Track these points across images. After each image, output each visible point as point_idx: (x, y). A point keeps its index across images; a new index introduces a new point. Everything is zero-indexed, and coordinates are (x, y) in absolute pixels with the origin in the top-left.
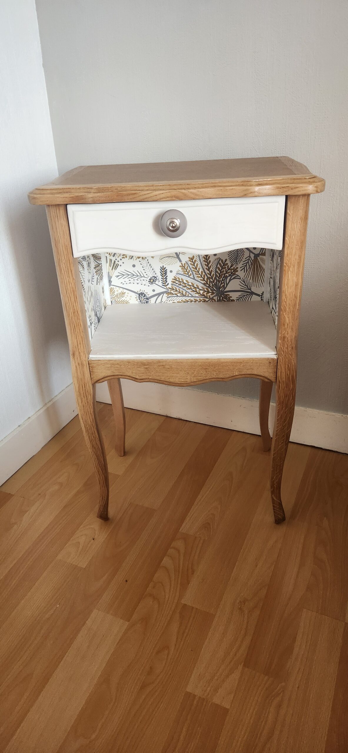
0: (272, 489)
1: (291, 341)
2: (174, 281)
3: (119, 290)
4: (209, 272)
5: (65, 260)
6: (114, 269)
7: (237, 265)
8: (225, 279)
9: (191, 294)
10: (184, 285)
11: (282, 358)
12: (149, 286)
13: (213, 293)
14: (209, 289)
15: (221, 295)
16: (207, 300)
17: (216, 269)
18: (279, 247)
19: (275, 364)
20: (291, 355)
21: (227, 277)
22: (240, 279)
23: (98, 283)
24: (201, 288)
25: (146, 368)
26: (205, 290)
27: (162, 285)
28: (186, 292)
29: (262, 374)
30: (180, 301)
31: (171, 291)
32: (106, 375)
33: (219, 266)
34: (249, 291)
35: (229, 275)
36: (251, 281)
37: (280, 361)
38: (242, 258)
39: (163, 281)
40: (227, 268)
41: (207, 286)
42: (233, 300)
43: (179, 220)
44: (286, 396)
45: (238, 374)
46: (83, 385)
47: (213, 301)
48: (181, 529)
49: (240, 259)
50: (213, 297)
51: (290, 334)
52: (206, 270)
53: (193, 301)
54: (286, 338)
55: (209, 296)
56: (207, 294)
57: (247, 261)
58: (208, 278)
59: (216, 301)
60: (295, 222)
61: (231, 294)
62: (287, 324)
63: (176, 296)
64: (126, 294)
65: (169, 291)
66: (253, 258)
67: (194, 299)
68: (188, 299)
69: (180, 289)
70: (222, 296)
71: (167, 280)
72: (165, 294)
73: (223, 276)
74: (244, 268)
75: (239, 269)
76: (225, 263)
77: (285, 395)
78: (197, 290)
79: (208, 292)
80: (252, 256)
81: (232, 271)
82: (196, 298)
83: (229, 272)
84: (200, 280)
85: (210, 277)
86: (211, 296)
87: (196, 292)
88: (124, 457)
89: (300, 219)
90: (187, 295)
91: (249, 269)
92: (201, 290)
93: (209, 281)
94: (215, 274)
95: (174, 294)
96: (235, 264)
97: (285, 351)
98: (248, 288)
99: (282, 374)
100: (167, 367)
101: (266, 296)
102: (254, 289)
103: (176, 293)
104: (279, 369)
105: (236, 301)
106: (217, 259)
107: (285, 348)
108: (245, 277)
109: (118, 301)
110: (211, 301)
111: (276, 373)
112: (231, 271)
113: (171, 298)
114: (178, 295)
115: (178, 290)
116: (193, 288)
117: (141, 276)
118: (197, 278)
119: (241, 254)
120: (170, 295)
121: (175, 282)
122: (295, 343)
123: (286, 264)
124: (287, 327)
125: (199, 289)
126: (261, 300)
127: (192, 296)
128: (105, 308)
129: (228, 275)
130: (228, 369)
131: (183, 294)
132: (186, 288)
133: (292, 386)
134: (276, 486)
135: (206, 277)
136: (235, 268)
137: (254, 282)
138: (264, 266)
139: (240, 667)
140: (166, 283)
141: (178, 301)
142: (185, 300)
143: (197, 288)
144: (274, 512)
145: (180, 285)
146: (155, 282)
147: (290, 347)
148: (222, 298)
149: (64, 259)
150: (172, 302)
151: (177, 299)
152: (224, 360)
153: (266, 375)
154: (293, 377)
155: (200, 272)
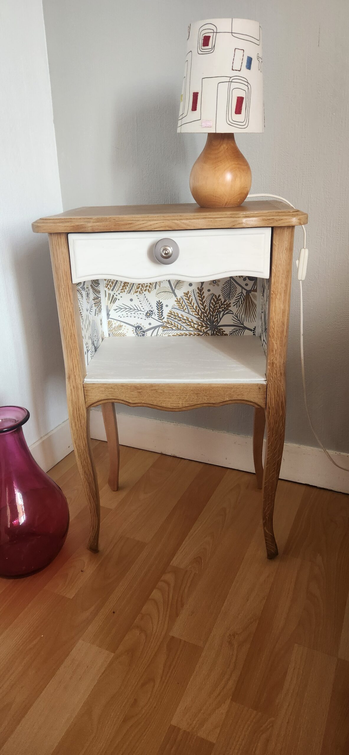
0: (264, 521)
1: (280, 367)
2: (170, 315)
3: (116, 323)
4: (203, 307)
5: (65, 286)
6: (112, 303)
7: (230, 300)
8: (218, 314)
9: (185, 328)
10: (179, 319)
11: (272, 384)
12: (145, 319)
13: (207, 327)
14: (203, 323)
15: (214, 329)
16: (201, 334)
17: (210, 305)
18: (267, 277)
19: (264, 389)
20: (280, 381)
21: (220, 312)
22: (233, 314)
23: (96, 315)
24: (195, 322)
25: (140, 392)
26: (199, 324)
27: (158, 319)
28: (182, 325)
29: (252, 400)
30: (175, 334)
31: (167, 325)
32: (100, 399)
33: (212, 301)
34: (242, 325)
35: (223, 310)
36: (243, 316)
37: (270, 387)
38: (234, 294)
39: (159, 315)
40: (220, 303)
41: (201, 320)
42: (226, 335)
43: (172, 248)
44: (276, 423)
45: (229, 400)
46: (77, 408)
47: (207, 335)
48: (172, 562)
49: (233, 295)
50: (207, 331)
51: (279, 361)
52: (200, 305)
53: (188, 335)
54: (275, 364)
55: (203, 329)
56: (201, 328)
57: (239, 297)
58: (202, 313)
59: (210, 335)
60: (280, 253)
61: (224, 328)
62: (276, 350)
63: (171, 329)
64: (123, 327)
65: (165, 325)
66: (245, 295)
67: (189, 333)
68: (183, 332)
69: (175, 323)
70: (216, 330)
71: (163, 314)
72: (161, 327)
73: (216, 311)
74: (237, 304)
75: (232, 305)
76: (219, 298)
77: (275, 421)
78: (191, 325)
79: (202, 326)
80: (244, 292)
81: (226, 306)
82: (190, 332)
83: (223, 307)
84: (195, 314)
85: (204, 311)
86: (205, 330)
87: (190, 326)
88: (117, 492)
89: (286, 249)
90: (182, 329)
91: (241, 305)
92: (196, 324)
93: (203, 315)
94: (208, 308)
95: (169, 328)
96: (228, 300)
97: (273, 377)
98: (241, 323)
99: (272, 401)
100: (159, 391)
101: (258, 331)
102: (246, 324)
103: (171, 326)
104: (268, 395)
105: (229, 335)
106: (211, 295)
107: (273, 374)
108: (238, 312)
109: (115, 334)
110: (205, 335)
111: (266, 399)
112: (224, 306)
113: (166, 331)
114: (174, 329)
115: (173, 324)
116: (188, 322)
117: (138, 310)
118: (192, 312)
119: (234, 290)
120: (165, 329)
121: (171, 317)
122: (283, 369)
123: (273, 292)
124: (276, 354)
125: (194, 323)
126: (253, 334)
127: (187, 330)
128: (103, 339)
129: (221, 310)
130: (219, 394)
131: (178, 328)
132: (181, 322)
133: (281, 412)
134: (268, 517)
135: (200, 312)
136: (228, 303)
137: (246, 317)
138: (256, 302)
139: (228, 701)
140: (162, 317)
141: (173, 334)
142: (180, 333)
143: (191, 322)
144: (267, 546)
145: (176, 319)
146: (151, 315)
147: (279, 374)
148: (216, 332)
149: (63, 284)
150: (168, 335)
151: (172, 332)
152: (215, 385)
153: (256, 401)
154: (282, 403)
155: (195, 307)
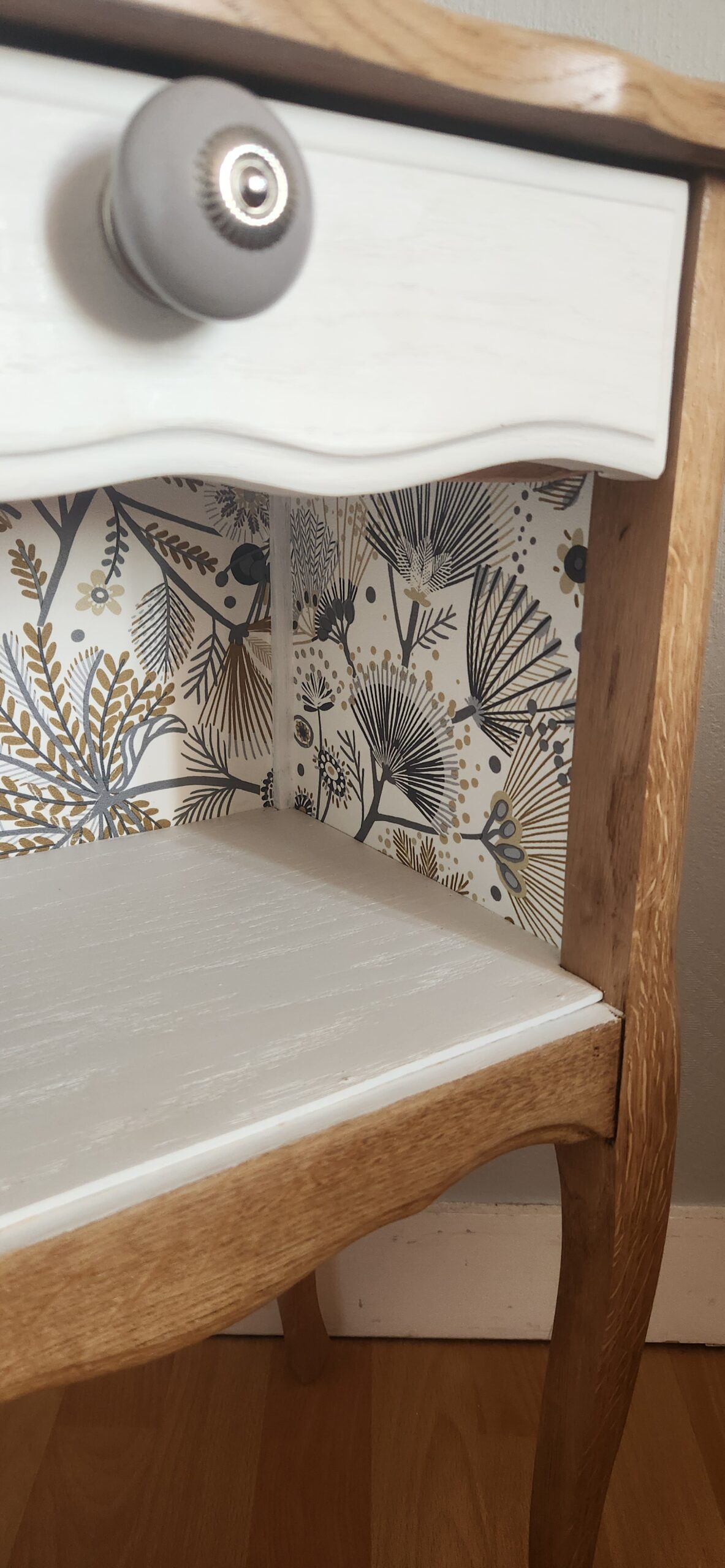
7: (169, 673)
8: (124, 740)
11: (642, 1013)
13: (80, 805)
14: (63, 791)
15: (114, 808)
17: (86, 701)
19: (612, 1046)
20: (669, 988)
21: (132, 729)
22: (184, 731)
24: (23, 790)
26: (45, 796)
29: (565, 1116)
33: (96, 684)
34: (222, 776)
35: (144, 720)
36: (224, 736)
38: (185, 646)
40: (130, 692)
41: (50, 778)
42: (161, 825)
44: (646, 1181)
49: (180, 650)
50: (82, 822)
52: (42, 708)
55: (64, 818)
56: (53, 811)
57: (206, 657)
58: (55, 741)
59: (96, 835)
61: (154, 799)
66: (226, 644)
70: (120, 811)
73: (117, 727)
74: (197, 686)
75: (178, 693)
76: (124, 669)
78: (8, 804)
79: (60, 803)
80: (223, 633)
81: (153, 700)
82: (4, 840)
83: (141, 707)
84: (19, 752)
85: (64, 733)
87: (4, 813)
92: (27, 798)
93: (58, 752)
94: (81, 719)
96: (162, 673)
98: (216, 766)
99: (639, 1090)
102: (236, 768)
104: (627, 1068)
105: (173, 823)
106: (87, 656)
110: (73, 843)
111: (616, 1092)
112: (148, 703)
118: (6, 746)
125: (20, 796)
126: (265, 805)
129: (135, 719)
136: (164, 687)
143: (6, 792)
148: (121, 821)
153: (579, 1114)
154: (669, 1084)
